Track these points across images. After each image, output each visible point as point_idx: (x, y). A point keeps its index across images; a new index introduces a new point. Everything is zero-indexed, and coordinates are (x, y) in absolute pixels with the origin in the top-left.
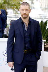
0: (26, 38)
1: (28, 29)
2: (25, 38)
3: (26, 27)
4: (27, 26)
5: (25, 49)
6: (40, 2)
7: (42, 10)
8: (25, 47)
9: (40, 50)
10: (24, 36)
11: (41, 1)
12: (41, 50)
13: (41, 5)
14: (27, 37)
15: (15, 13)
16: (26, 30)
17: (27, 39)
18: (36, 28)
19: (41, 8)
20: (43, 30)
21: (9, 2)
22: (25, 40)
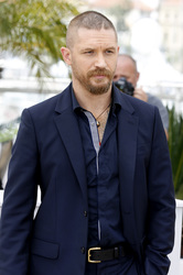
0: (96, 187)
1: (104, 145)
2: (89, 187)
3: (97, 136)
4: (102, 129)
5: (92, 240)
6: (158, 21)
7: (169, 60)
8: (92, 232)
9: (162, 247)
10: (88, 180)
11: (162, 18)
12: (170, 249)
13: (166, 36)
14: (100, 182)
15: (39, 75)
16: (97, 150)
17: (100, 190)
18: (144, 137)
19: (163, 50)
20: (176, 152)
21: (10, 17)
22: (89, 199)
